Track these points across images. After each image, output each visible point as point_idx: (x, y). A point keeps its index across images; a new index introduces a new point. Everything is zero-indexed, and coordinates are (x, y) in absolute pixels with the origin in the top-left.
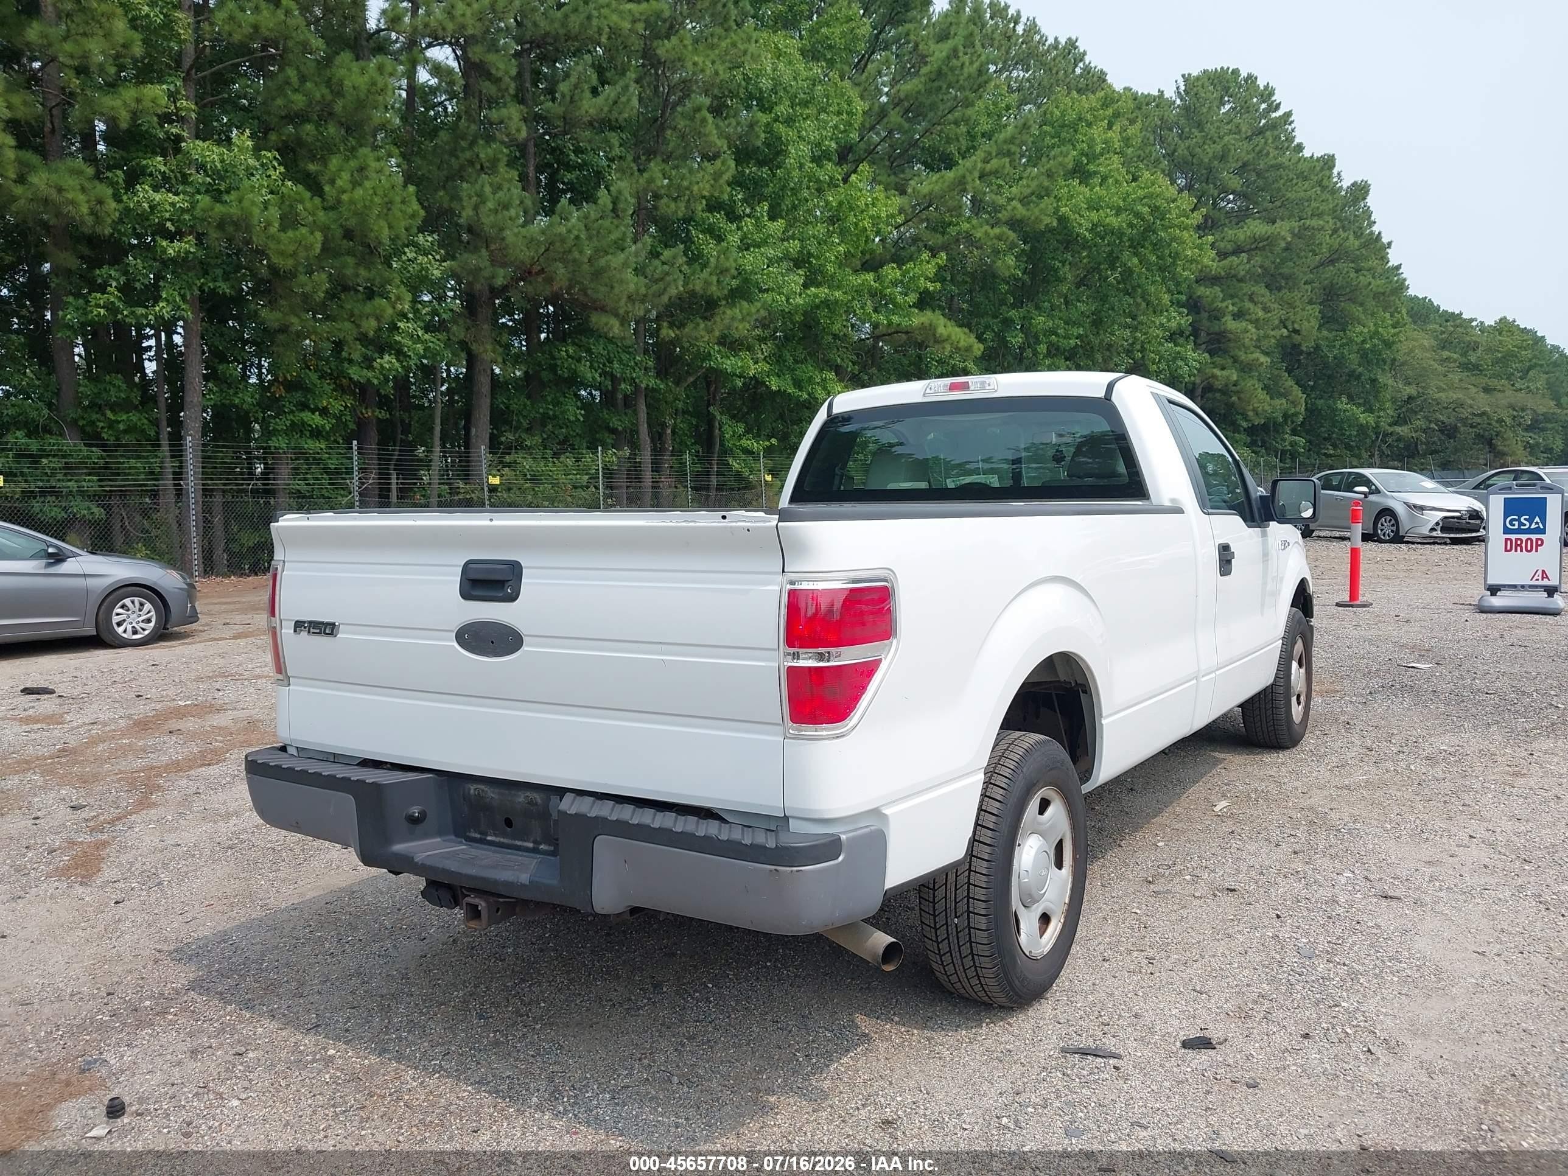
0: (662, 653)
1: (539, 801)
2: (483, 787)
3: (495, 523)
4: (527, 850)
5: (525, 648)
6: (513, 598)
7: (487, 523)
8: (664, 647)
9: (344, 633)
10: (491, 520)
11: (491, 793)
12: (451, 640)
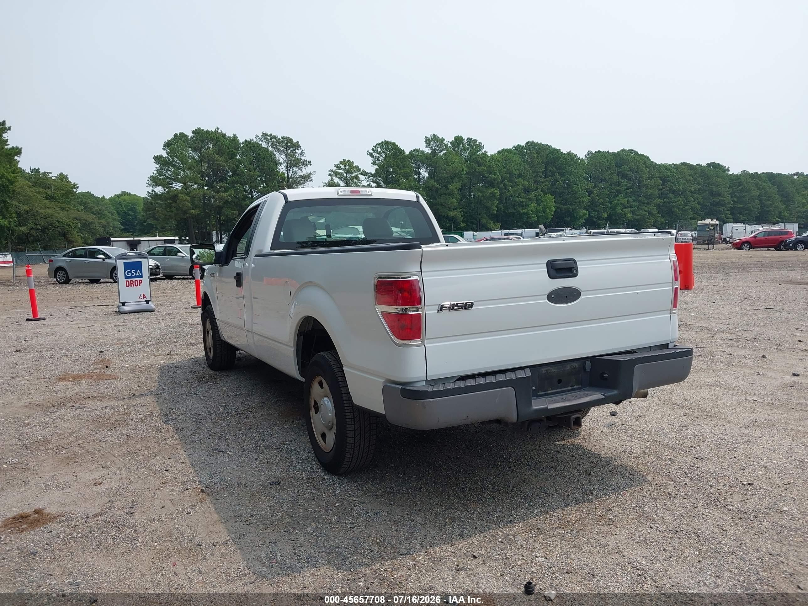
0: (636, 290)
1: (577, 366)
2: (549, 368)
3: (566, 241)
4: (569, 391)
5: (582, 297)
6: (575, 275)
7: (562, 242)
8: (637, 287)
9: (475, 306)
10: (564, 240)
11: (553, 370)
12: (545, 300)
